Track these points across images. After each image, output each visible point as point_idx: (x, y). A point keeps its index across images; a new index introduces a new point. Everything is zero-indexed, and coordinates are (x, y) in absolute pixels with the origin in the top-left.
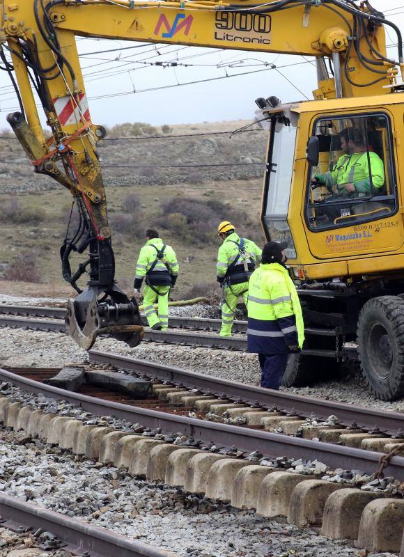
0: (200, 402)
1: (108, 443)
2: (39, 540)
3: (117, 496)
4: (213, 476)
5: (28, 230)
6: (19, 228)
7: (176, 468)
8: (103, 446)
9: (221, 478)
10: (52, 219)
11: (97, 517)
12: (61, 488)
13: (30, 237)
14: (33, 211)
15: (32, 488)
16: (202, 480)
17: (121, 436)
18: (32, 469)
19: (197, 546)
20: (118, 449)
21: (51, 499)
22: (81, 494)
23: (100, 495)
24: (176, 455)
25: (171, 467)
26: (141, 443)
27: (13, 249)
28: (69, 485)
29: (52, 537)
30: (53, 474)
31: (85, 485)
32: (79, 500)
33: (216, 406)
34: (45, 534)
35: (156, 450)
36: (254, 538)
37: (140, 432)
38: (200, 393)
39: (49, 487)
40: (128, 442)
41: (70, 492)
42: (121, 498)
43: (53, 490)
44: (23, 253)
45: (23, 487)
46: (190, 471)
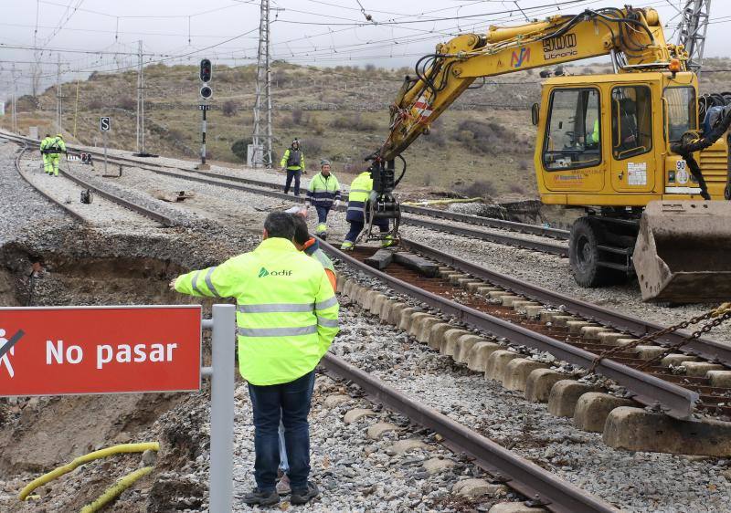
0: (470, 284)
1: (403, 315)
2: (350, 389)
3: (406, 357)
4: (474, 354)
5: (365, 136)
6: (360, 134)
7: (449, 342)
8: (400, 317)
9: (479, 356)
10: (382, 130)
11: (391, 372)
12: (368, 346)
13: (367, 141)
14: (370, 123)
15: (348, 345)
16: (466, 354)
17: (412, 312)
18: (350, 328)
19: (459, 403)
20: (410, 321)
21: (360, 355)
22: (382, 353)
23: (395, 355)
24: (449, 333)
25: (445, 342)
26: (426, 319)
27: (355, 148)
28: (374, 345)
29: (358, 387)
30: (364, 335)
31: (385, 346)
32: (380, 358)
33: (481, 289)
34: (353, 385)
35: (436, 327)
36: (500, 400)
37: (426, 310)
38: (471, 277)
39: (360, 345)
40: (417, 317)
41: (375, 351)
42: (409, 358)
43: (363, 348)
44: (361, 151)
45: (343, 344)
46: (458, 347)
